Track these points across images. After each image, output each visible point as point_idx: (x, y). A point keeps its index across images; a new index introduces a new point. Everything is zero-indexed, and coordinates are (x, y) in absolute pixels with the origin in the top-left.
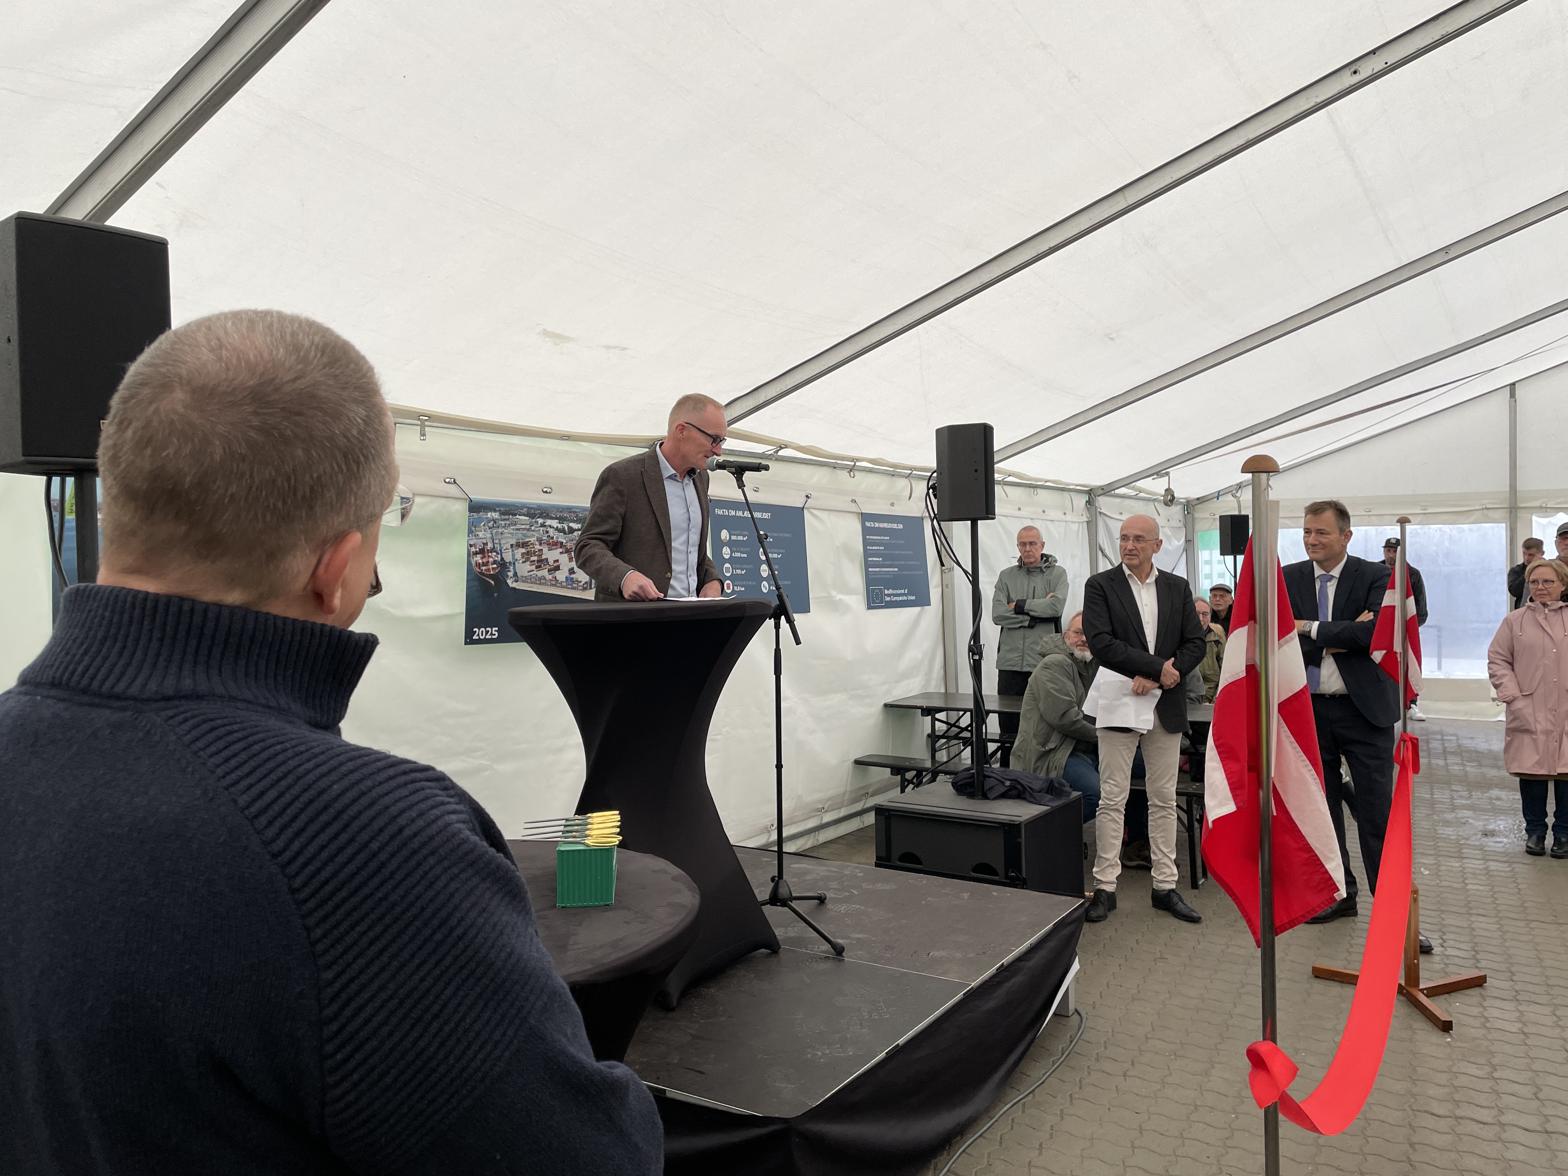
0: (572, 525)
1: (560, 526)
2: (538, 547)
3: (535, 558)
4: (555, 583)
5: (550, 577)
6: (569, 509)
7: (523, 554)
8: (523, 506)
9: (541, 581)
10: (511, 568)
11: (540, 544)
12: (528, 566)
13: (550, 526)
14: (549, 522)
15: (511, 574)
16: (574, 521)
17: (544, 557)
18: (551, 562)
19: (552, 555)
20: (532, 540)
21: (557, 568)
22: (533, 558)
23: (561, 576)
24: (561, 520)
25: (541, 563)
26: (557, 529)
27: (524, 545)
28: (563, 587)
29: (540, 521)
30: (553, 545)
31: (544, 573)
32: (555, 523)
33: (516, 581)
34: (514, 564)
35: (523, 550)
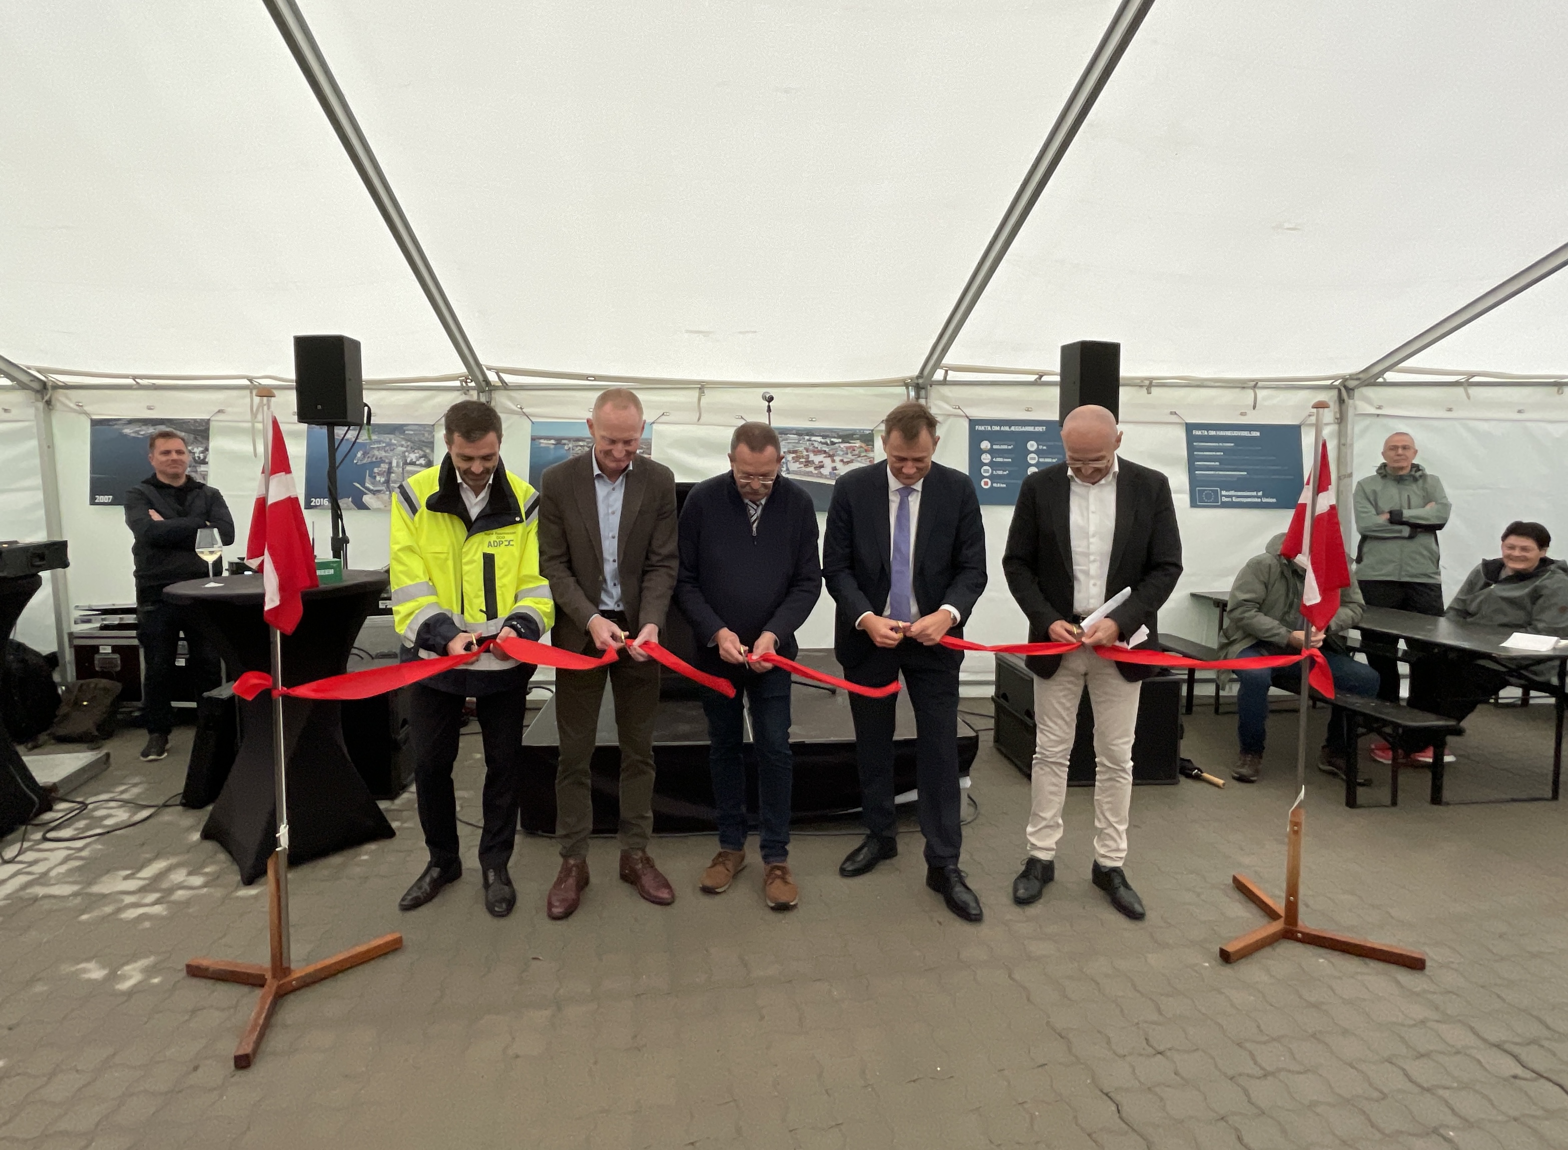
0: (832, 440)
1: (823, 440)
2: (805, 453)
3: (803, 460)
4: (821, 476)
5: (816, 472)
6: (831, 430)
7: (793, 458)
8: (793, 429)
9: (809, 474)
10: (785, 466)
11: (807, 452)
12: (797, 465)
13: (815, 441)
14: (813, 438)
15: (784, 469)
16: (835, 437)
17: (810, 459)
18: (817, 463)
19: (817, 459)
20: (801, 449)
21: (822, 467)
22: (801, 460)
23: (826, 471)
24: (824, 437)
25: (808, 463)
26: (821, 442)
27: (795, 452)
28: (828, 478)
29: (807, 438)
30: (817, 452)
31: (811, 469)
32: (819, 439)
33: (788, 473)
34: (787, 463)
35: (794, 455)
